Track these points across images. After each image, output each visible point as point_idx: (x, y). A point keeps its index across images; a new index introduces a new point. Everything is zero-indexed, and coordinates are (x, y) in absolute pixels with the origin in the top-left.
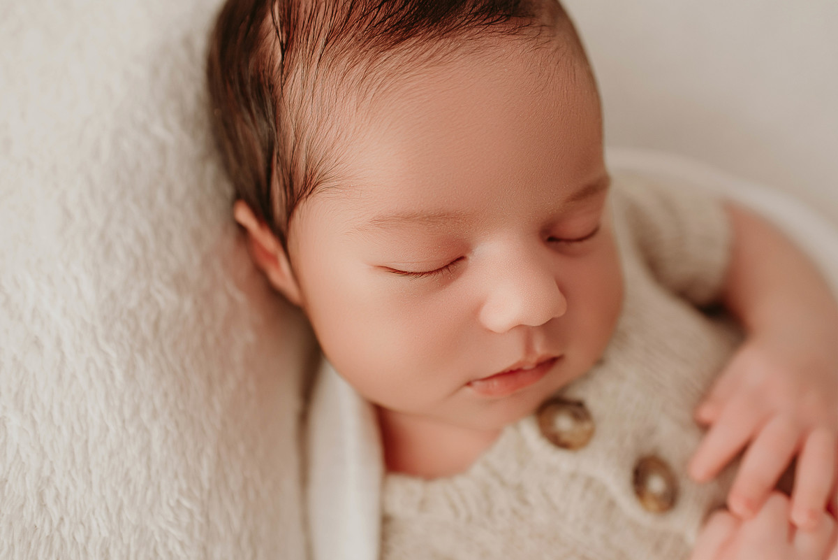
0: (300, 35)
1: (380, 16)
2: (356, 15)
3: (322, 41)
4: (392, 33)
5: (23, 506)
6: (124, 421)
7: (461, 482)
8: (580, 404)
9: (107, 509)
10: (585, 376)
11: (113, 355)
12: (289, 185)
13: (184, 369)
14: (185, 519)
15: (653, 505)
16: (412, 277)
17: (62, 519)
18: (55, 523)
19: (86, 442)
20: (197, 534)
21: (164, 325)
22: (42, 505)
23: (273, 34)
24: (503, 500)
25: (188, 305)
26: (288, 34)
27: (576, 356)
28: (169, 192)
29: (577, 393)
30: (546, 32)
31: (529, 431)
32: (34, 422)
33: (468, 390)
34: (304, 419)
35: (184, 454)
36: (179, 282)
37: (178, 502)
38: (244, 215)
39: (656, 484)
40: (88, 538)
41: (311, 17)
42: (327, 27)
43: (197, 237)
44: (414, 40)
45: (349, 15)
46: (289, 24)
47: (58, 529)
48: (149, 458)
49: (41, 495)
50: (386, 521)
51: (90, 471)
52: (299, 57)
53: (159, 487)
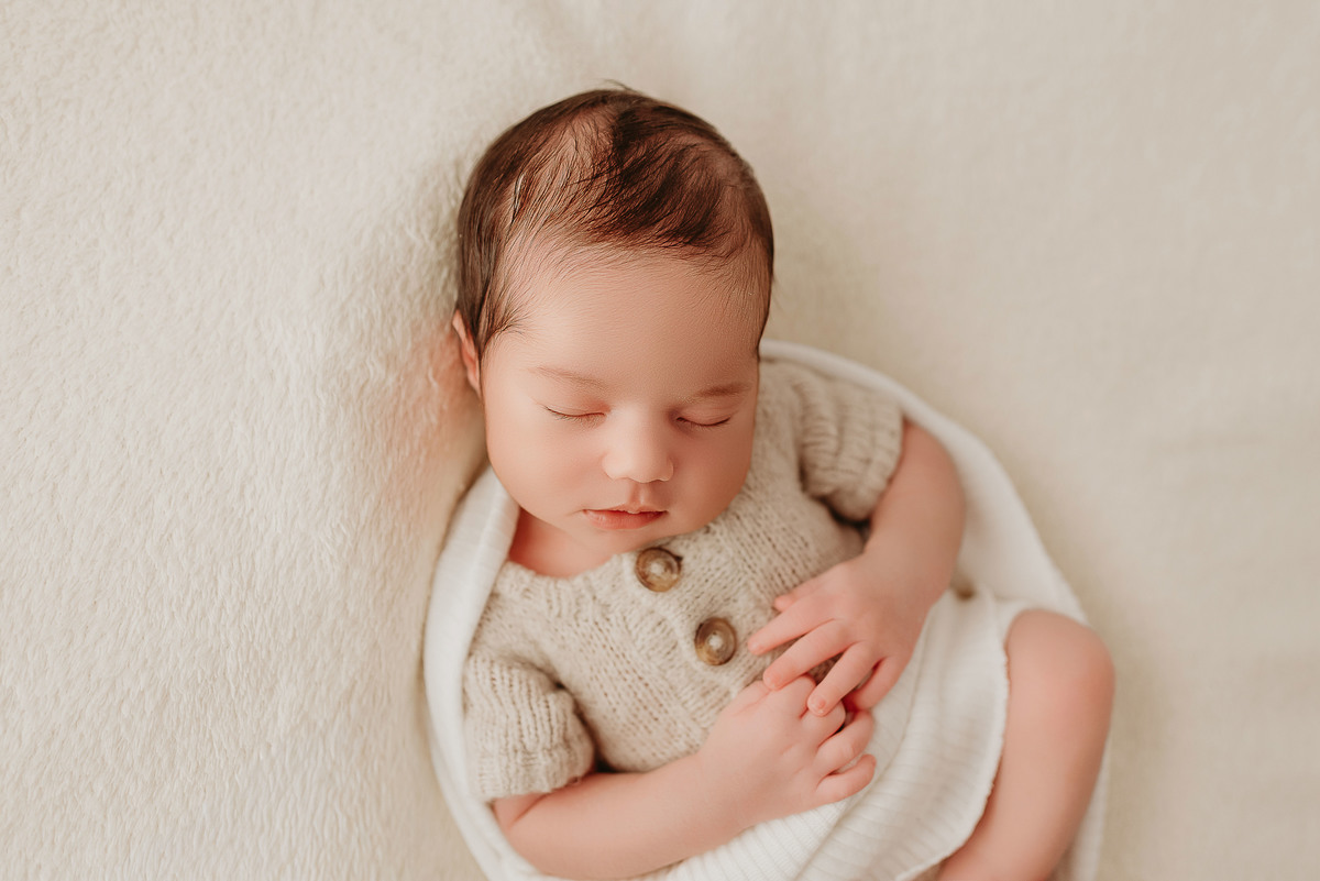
0: (529, 210)
1: (589, 216)
2: (572, 209)
3: (542, 220)
4: (592, 233)
5: (228, 491)
6: (317, 454)
7: (562, 584)
8: (679, 559)
9: (286, 513)
10: (689, 535)
11: (324, 402)
12: (492, 318)
13: (373, 430)
14: (339, 540)
15: (705, 656)
16: (559, 417)
17: (252, 510)
18: (247, 511)
19: (286, 460)
20: (344, 555)
21: (368, 390)
22: (242, 495)
23: (512, 199)
24: (590, 611)
25: (391, 380)
26: (522, 204)
27: (678, 518)
28: (405, 284)
29: (678, 548)
30: (717, 262)
31: (627, 564)
32: (253, 434)
33: (582, 515)
34: (461, 498)
35: (353, 492)
36: (390, 360)
37: (338, 526)
38: (458, 323)
39: (715, 642)
40: (266, 530)
41: (541, 198)
42: (548, 211)
43: (416, 329)
44: (606, 244)
45: (566, 208)
46: (525, 197)
47: (248, 516)
48: (327, 487)
49: (243, 488)
50: (494, 595)
51: (282, 482)
52: (524, 225)
53: (327, 511)
